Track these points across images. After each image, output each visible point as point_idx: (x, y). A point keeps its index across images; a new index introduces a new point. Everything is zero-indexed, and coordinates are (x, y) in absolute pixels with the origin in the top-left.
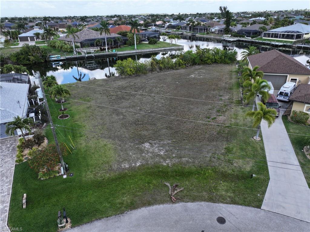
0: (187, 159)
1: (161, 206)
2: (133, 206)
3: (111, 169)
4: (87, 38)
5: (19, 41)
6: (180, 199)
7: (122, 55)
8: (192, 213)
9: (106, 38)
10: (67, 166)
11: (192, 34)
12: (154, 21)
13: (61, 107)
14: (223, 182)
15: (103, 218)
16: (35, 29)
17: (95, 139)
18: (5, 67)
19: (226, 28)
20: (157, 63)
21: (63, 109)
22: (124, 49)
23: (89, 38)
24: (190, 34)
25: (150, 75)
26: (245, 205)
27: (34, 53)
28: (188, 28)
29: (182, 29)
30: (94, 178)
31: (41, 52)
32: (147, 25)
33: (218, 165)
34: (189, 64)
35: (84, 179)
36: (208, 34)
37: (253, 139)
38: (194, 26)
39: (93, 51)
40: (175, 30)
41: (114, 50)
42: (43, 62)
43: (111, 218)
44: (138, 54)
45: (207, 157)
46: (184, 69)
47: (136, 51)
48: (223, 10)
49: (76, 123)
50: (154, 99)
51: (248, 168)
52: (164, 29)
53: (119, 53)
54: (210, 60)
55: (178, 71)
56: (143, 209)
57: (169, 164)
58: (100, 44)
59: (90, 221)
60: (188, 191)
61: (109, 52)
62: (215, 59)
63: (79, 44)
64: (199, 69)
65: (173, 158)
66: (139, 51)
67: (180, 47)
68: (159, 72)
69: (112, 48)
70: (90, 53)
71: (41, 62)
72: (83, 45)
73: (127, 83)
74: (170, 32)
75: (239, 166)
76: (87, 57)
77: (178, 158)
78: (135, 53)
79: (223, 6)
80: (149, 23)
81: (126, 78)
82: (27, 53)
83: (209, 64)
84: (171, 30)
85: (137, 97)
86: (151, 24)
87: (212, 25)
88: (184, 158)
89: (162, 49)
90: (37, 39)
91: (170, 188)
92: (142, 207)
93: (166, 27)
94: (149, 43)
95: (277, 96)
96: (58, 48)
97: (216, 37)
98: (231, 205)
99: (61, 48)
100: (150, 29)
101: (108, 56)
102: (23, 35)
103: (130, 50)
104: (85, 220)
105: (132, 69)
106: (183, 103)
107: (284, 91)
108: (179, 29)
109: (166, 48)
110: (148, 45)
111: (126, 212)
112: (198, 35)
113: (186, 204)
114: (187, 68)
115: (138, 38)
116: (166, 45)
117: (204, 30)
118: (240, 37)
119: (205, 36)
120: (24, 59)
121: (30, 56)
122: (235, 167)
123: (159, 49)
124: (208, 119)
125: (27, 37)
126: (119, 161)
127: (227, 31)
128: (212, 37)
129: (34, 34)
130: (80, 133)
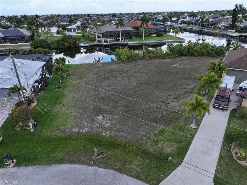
0: (123, 133)
1: (80, 166)
2: (61, 161)
3: (64, 131)
4: (108, 30)
5: (66, 32)
6: (97, 164)
7: (132, 45)
8: (97, 177)
9: (120, 31)
10: (36, 123)
11: (200, 29)
12: (170, 18)
13: (60, 81)
14: (140, 158)
15: (36, 165)
16: (78, 23)
17: (68, 106)
18: (37, 49)
19: (232, 25)
20: (148, 53)
21: (61, 82)
22: (135, 40)
23: (109, 31)
24: (198, 29)
25: (140, 62)
26: (144, 182)
27: (68, 40)
28: (198, 24)
29: (192, 25)
30: (50, 135)
31: (73, 40)
32: (164, 21)
33: (145, 143)
34: (176, 55)
35: (43, 134)
36: (214, 29)
37: (189, 126)
38: (203, 22)
39: (109, 40)
40: (186, 25)
41: (126, 41)
42: (74, 47)
43: (41, 166)
44: (145, 44)
45: (140, 135)
46: (171, 59)
47: (144, 42)
48: (239, 7)
49: (63, 93)
50: (130, 82)
51: (169, 150)
52: (177, 25)
53: (129, 43)
54: (197, 53)
55: (165, 60)
56: (66, 165)
57: (107, 135)
58: (116, 35)
59: (27, 165)
60: (107, 159)
61: (122, 42)
62: (202, 52)
63: (101, 35)
64: (184, 60)
65: (114, 130)
66: (146, 42)
67: (182, 40)
68: (148, 60)
69: (125, 39)
70: (107, 42)
71: (73, 47)
72: (104, 35)
73: (118, 67)
74: (182, 27)
75: (162, 147)
76: (104, 45)
77: (117, 132)
78: (142, 43)
79: (239, 4)
80: (166, 19)
81: (120, 63)
82: (64, 40)
83: (196, 56)
84: (183, 25)
85: (118, 79)
86: (167, 20)
87: (220, 22)
88: (121, 132)
89: (166, 41)
90: (78, 30)
91: (96, 154)
92: (66, 163)
93: (180, 22)
94: (157, 36)
95: (237, 90)
96: (86, 37)
97: (221, 32)
98: (133, 178)
99: (88, 37)
100: (166, 24)
101: (121, 45)
102: (70, 27)
103: (139, 41)
104: (24, 164)
105: (125, 56)
106: (151, 87)
107: (244, 86)
108: (190, 24)
109: (169, 41)
110: (155, 37)
111: (54, 164)
112: (205, 30)
113: (98, 168)
114: (174, 59)
115: (148, 32)
116: (170, 38)
117: (212, 25)
118: (244, 32)
119: (212, 31)
120: (61, 44)
121: (65, 42)
122: (159, 147)
123: (163, 41)
124: (162, 103)
125: (72, 29)
126: (73, 126)
127: (232, 27)
128: (218, 32)
129: (76, 26)
130: (61, 101)
